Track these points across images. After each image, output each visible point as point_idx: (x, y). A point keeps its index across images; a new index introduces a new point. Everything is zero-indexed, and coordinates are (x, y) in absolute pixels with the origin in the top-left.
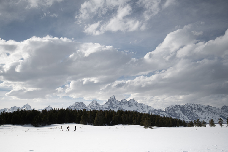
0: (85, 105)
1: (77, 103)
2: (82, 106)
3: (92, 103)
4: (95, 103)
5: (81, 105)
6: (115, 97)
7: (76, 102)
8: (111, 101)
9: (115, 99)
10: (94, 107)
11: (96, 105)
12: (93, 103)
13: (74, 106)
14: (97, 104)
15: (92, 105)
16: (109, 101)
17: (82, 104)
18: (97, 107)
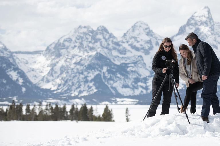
0: (114, 37)
1: (85, 30)
2: (103, 40)
3: (133, 31)
4: (142, 31)
5: (99, 36)
6: (209, 12)
7: (80, 27)
8: (196, 24)
9: (210, 18)
10: (142, 43)
11: (147, 38)
12: (137, 32)
13: (74, 39)
14: (149, 33)
15: (135, 38)
16: (192, 24)
17: (103, 34)
18: (150, 42)
